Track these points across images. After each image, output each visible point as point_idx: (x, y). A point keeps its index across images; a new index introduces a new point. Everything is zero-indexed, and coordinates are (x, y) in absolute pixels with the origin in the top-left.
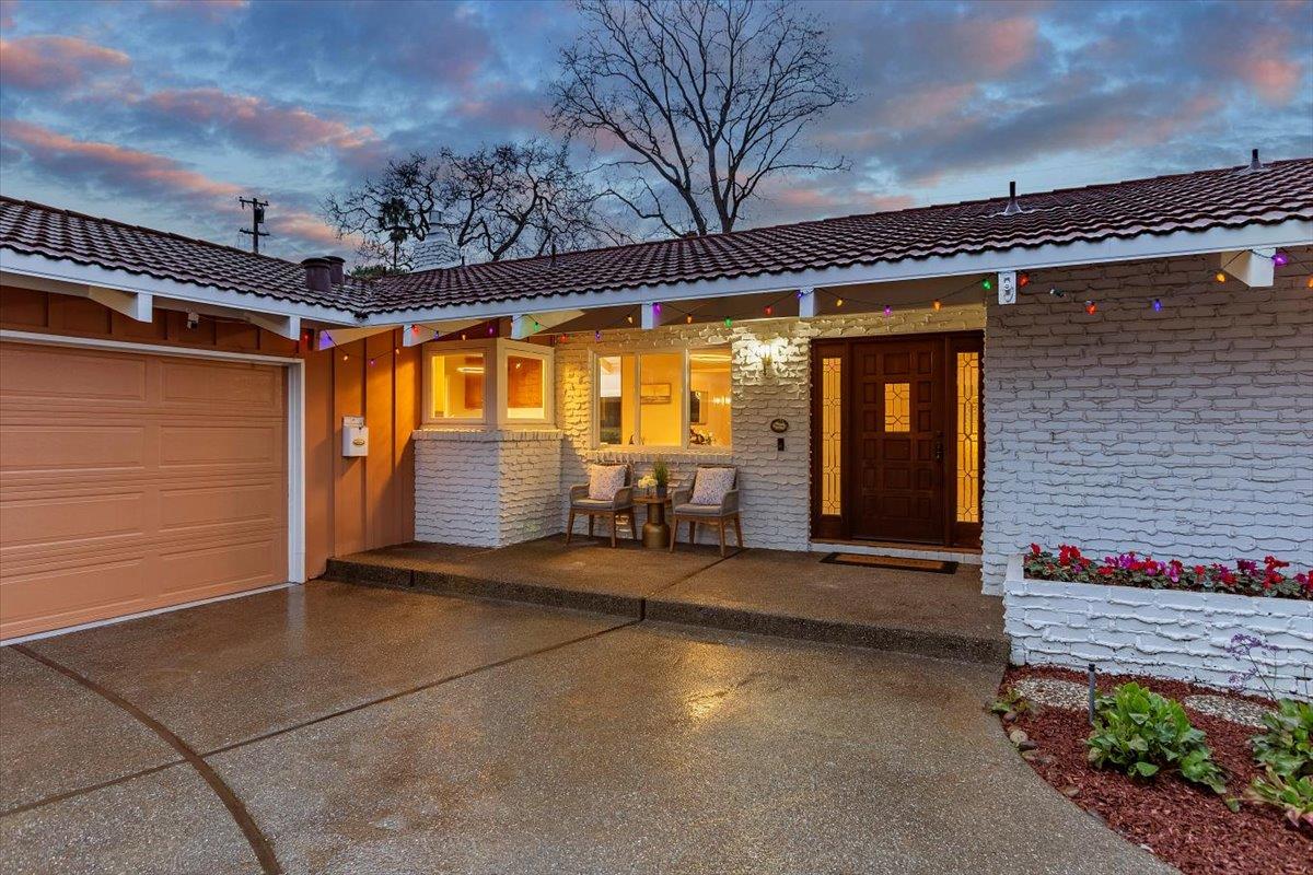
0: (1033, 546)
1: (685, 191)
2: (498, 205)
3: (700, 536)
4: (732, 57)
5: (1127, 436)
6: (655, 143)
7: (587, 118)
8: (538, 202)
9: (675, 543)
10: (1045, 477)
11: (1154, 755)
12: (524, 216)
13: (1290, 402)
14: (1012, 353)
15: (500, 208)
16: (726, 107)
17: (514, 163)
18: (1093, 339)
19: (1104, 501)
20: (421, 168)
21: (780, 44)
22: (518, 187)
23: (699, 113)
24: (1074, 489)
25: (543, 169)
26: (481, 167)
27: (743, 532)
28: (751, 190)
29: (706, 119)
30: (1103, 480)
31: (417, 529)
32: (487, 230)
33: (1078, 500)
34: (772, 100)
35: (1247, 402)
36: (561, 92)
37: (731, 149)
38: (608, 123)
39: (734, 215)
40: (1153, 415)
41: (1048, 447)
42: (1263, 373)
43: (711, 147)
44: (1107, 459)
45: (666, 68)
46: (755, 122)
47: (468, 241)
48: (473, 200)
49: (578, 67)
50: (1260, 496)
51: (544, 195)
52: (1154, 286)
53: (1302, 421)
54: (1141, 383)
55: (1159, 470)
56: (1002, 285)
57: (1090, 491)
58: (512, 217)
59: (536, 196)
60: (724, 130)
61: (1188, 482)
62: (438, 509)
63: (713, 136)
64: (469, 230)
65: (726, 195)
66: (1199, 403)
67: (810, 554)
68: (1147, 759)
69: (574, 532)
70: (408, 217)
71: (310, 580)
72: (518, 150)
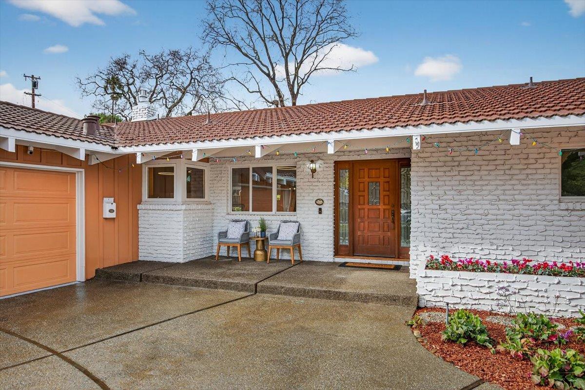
0: (431, 256)
1: (273, 80)
2: (171, 82)
3: (282, 255)
4: (297, 11)
5: (470, 207)
6: (257, 53)
7: (221, 39)
8: (193, 81)
9: (270, 259)
10: (436, 225)
11: (467, 335)
12: (185, 89)
13: (534, 192)
14: (423, 169)
15: (172, 84)
16: (294, 36)
17: (180, 59)
18: (456, 164)
19: (460, 236)
20: (128, 61)
21: (321, 5)
22: (182, 73)
23: (280, 39)
24: (448, 230)
25: (195, 64)
26: (161, 61)
27: (302, 253)
28: (306, 80)
29: (284, 42)
30: (460, 226)
31: (140, 254)
32: (165, 95)
33: (450, 235)
34: (317, 35)
35: (517, 192)
36: (207, 25)
37: (296, 59)
38: (232, 42)
39: (298, 92)
40: (481, 197)
41: (438, 212)
42: (524, 180)
43: (286, 57)
44: (463, 217)
45: (263, 14)
46: (308, 45)
47: (154, 101)
48: (157, 79)
49: (216, 12)
50: (522, 232)
51: (197, 77)
52: (481, 141)
53: (539, 200)
54: (476, 183)
55: (482, 222)
56: (414, 141)
57: (455, 231)
58: (178, 89)
59: (192, 78)
60: (293, 49)
61: (495, 227)
62: (151, 244)
63: (287, 51)
64: (155, 95)
65: (294, 82)
66: (498, 192)
67: (334, 263)
68: (464, 337)
69: (220, 254)
70: (120, 87)
71: (87, 280)
72: (182, 53)
